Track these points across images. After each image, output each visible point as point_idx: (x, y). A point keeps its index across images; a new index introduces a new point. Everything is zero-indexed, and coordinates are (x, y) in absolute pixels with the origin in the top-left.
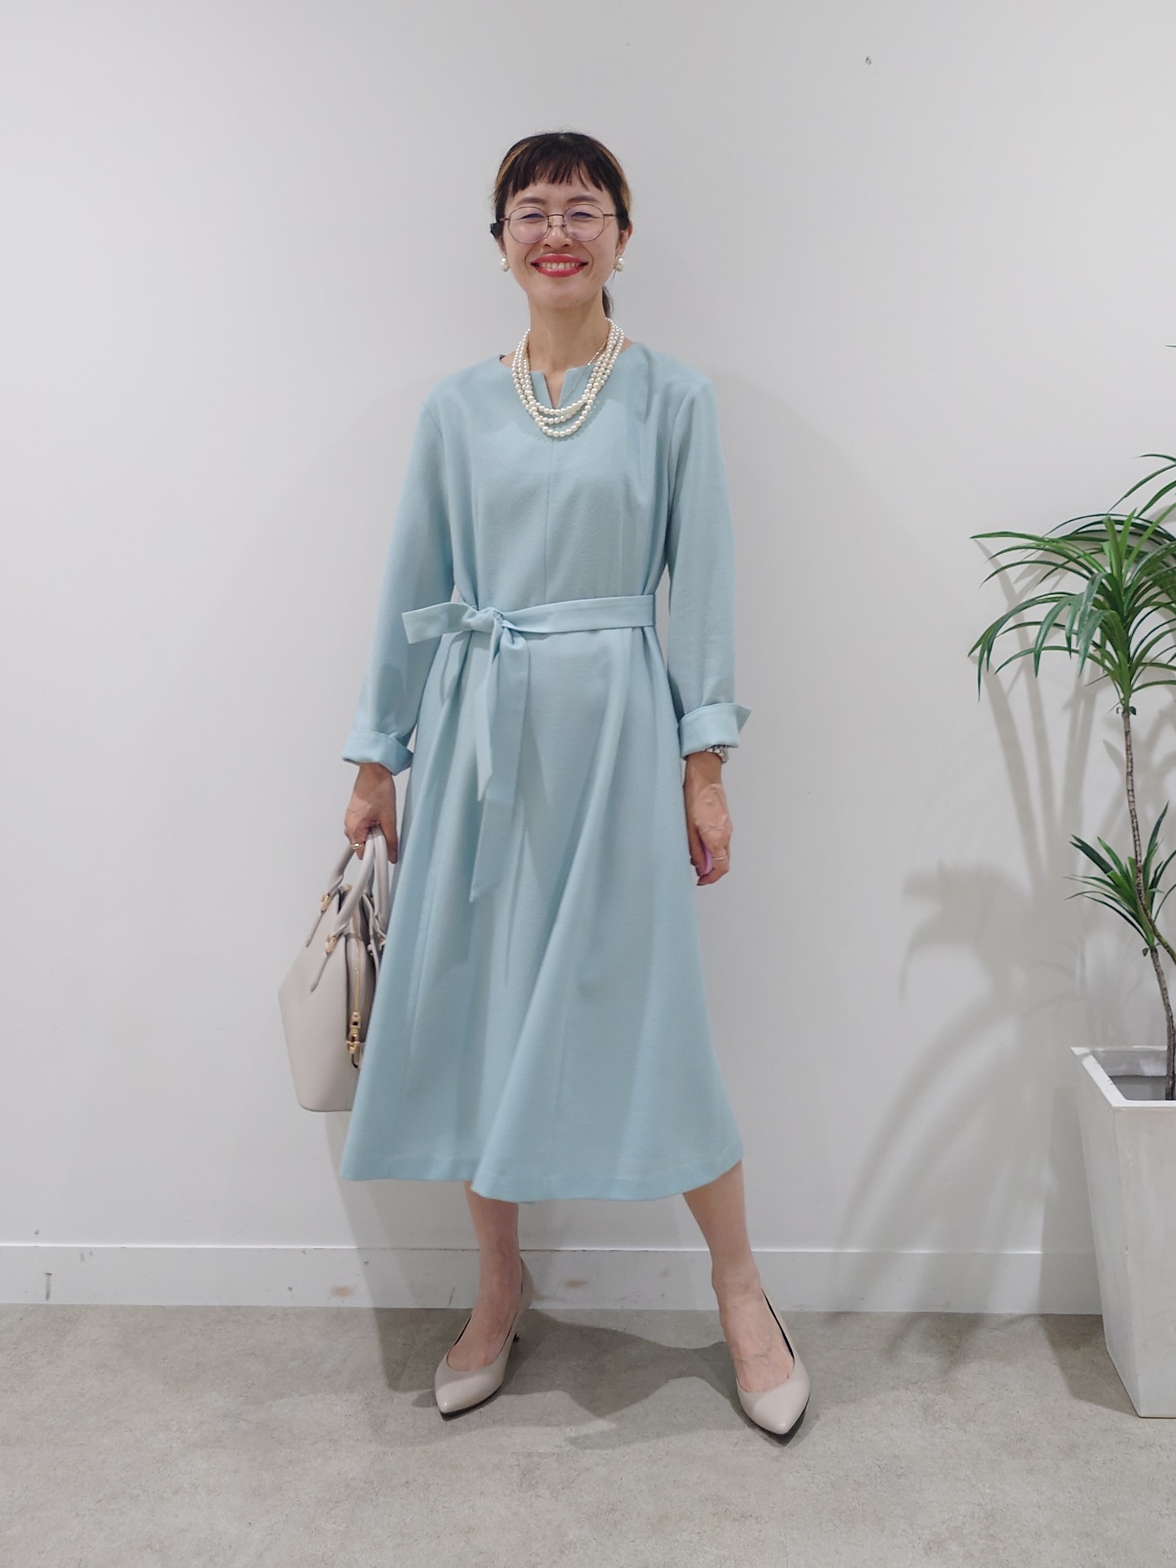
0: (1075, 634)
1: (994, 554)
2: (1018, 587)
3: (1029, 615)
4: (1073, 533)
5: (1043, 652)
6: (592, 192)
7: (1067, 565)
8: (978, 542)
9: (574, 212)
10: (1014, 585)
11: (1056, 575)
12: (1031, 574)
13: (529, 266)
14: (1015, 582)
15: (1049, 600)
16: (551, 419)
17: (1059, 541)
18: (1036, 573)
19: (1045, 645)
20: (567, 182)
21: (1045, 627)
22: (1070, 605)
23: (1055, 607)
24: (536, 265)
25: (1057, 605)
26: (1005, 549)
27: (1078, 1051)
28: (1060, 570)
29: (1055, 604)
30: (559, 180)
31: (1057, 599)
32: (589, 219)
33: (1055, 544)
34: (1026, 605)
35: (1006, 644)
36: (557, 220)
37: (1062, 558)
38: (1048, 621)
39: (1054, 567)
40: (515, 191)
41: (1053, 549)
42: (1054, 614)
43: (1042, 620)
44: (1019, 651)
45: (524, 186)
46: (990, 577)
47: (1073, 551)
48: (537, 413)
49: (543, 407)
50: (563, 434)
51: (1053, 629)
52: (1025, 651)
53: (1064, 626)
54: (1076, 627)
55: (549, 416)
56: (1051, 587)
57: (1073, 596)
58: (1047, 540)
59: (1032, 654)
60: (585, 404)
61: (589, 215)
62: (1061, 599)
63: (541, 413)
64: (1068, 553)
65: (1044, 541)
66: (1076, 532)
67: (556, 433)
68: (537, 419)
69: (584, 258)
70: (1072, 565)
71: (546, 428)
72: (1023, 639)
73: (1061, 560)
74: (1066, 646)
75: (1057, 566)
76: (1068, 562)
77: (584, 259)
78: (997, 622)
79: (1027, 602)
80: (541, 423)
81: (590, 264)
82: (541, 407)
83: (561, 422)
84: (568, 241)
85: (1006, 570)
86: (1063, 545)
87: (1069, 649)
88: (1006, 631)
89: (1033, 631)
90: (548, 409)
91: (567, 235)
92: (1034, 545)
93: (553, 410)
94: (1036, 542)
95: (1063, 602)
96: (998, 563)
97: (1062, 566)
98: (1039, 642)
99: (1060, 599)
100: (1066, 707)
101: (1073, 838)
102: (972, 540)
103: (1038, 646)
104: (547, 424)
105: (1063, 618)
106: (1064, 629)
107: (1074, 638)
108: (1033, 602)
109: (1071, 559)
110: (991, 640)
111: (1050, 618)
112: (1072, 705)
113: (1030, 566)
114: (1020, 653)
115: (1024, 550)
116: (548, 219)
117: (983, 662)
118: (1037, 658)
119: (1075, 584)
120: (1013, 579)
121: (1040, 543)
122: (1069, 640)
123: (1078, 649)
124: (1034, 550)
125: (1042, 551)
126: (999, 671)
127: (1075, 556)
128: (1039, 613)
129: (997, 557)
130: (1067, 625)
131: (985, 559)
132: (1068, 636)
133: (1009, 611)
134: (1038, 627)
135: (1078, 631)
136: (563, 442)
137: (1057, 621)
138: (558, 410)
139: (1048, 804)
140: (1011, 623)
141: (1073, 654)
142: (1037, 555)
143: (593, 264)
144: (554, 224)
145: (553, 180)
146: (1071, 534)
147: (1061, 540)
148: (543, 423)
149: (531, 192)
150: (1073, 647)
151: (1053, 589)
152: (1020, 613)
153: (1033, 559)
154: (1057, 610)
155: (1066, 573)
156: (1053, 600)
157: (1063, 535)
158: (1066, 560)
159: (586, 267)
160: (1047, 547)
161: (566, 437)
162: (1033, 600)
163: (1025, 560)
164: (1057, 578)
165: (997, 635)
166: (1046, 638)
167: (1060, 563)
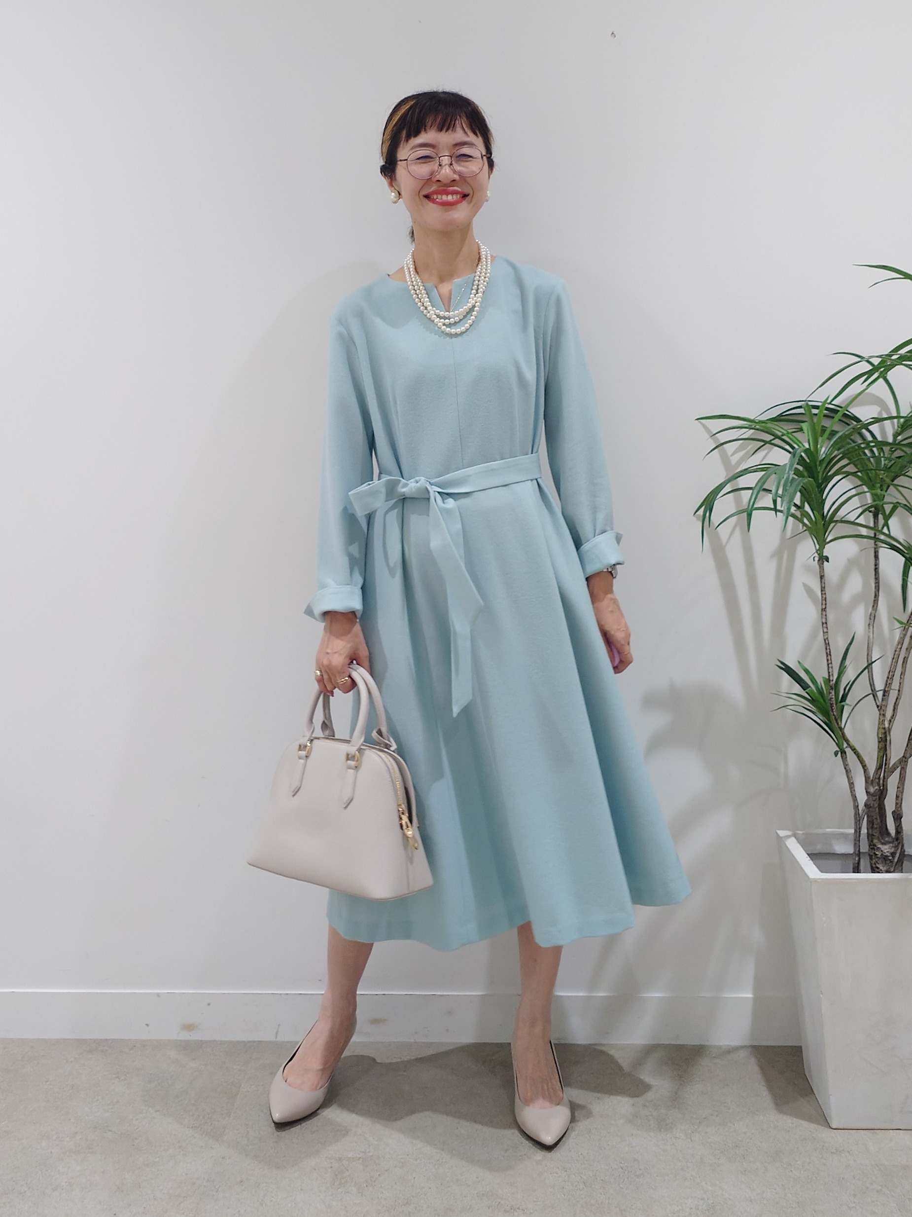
0: (779, 497)
1: (714, 433)
2: (734, 460)
3: (743, 482)
4: (778, 416)
5: (754, 512)
6: (472, 138)
7: (773, 442)
8: (700, 422)
9: (459, 154)
10: (731, 458)
11: (764, 450)
12: (744, 450)
13: (422, 197)
14: (732, 456)
15: (758, 470)
16: (447, 321)
17: (766, 422)
18: (748, 448)
19: (755, 506)
20: (452, 130)
21: (756, 491)
22: (775, 473)
23: (763, 476)
24: (427, 197)
25: (765, 473)
26: (723, 428)
27: (782, 833)
28: (767, 445)
29: (763, 473)
30: (445, 129)
31: (765, 469)
32: (471, 159)
33: (763, 424)
34: (741, 474)
35: (724, 506)
36: (446, 160)
37: (771, 436)
38: (758, 488)
39: (763, 443)
40: (408, 138)
41: (762, 428)
42: (763, 481)
43: (753, 486)
44: (735, 511)
45: (417, 133)
46: (712, 451)
47: (779, 431)
48: (435, 316)
49: (439, 311)
50: (459, 331)
51: (762, 493)
52: (740, 511)
53: (771, 491)
54: (780, 492)
55: (445, 318)
56: (760, 459)
57: (777, 467)
58: (757, 421)
59: (745, 513)
60: (474, 306)
61: (471, 157)
62: (769, 469)
63: (438, 316)
64: (775, 432)
65: (755, 422)
66: (781, 415)
67: (453, 331)
68: (436, 320)
69: (467, 190)
70: (777, 441)
71: (445, 327)
72: (738, 501)
73: (768, 437)
74: (773, 507)
75: (766, 442)
76: (774, 439)
77: (466, 192)
78: (717, 487)
79: (741, 471)
80: (439, 324)
81: (471, 195)
82: (437, 311)
83: (455, 322)
84: (456, 177)
85: (725, 446)
86: (769, 425)
87: (775, 509)
88: (725, 495)
89: (746, 495)
90: (443, 313)
91: (455, 172)
92: (747, 426)
93: (448, 313)
94: (749, 423)
95: (770, 471)
96: (717, 440)
97: (770, 442)
98: (751, 504)
99: (767, 468)
100: (772, 556)
101: (778, 661)
102: (697, 421)
103: (750, 507)
104: (444, 324)
105: (771, 484)
106: (771, 493)
107: (779, 500)
108: (746, 472)
109: (776, 437)
110: (713, 500)
111: (760, 484)
112: (777, 554)
113: (743, 443)
114: (736, 512)
115: (738, 429)
116: (439, 160)
117: (706, 519)
118: (749, 516)
119: (779, 457)
120: (730, 454)
121: (751, 424)
122: (775, 502)
123: (782, 509)
124: (747, 430)
125: (753, 430)
126: (719, 527)
127: (780, 434)
128: (751, 480)
129: (717, 435)
130: (774, 491)
131: (708, 436)
132: (774, 498)
133: (727, 478)
134: (751, 491)
135: (782, 495)
136: (460, 339)
137: (765, 487)
138: (452, 313)
139: (758, 634)
140: (728, 488)
141: (778, 513)
142: (749, 433)
143: (473, 195)
144: (443, 164)
145: (440, 129)
146: (776, 417)
147: (769, 421)
148: (441, 324)
149: (422, 138)
150: (779, 508)
151: (762, 461)
152: (735, 481)
153: (746, 437)
154: (765, 477)
155: (773, 448)
156: (762, 470)
157: (771, 417)
158: (773, 437)
159: (467, 198)
160: (757, 427)
161: (462, 333)
162: (746, 469)
163: (740, 437)
164: (765, 452)
165: (718, 497)
166: (757, 500)
167: (768, 440)
